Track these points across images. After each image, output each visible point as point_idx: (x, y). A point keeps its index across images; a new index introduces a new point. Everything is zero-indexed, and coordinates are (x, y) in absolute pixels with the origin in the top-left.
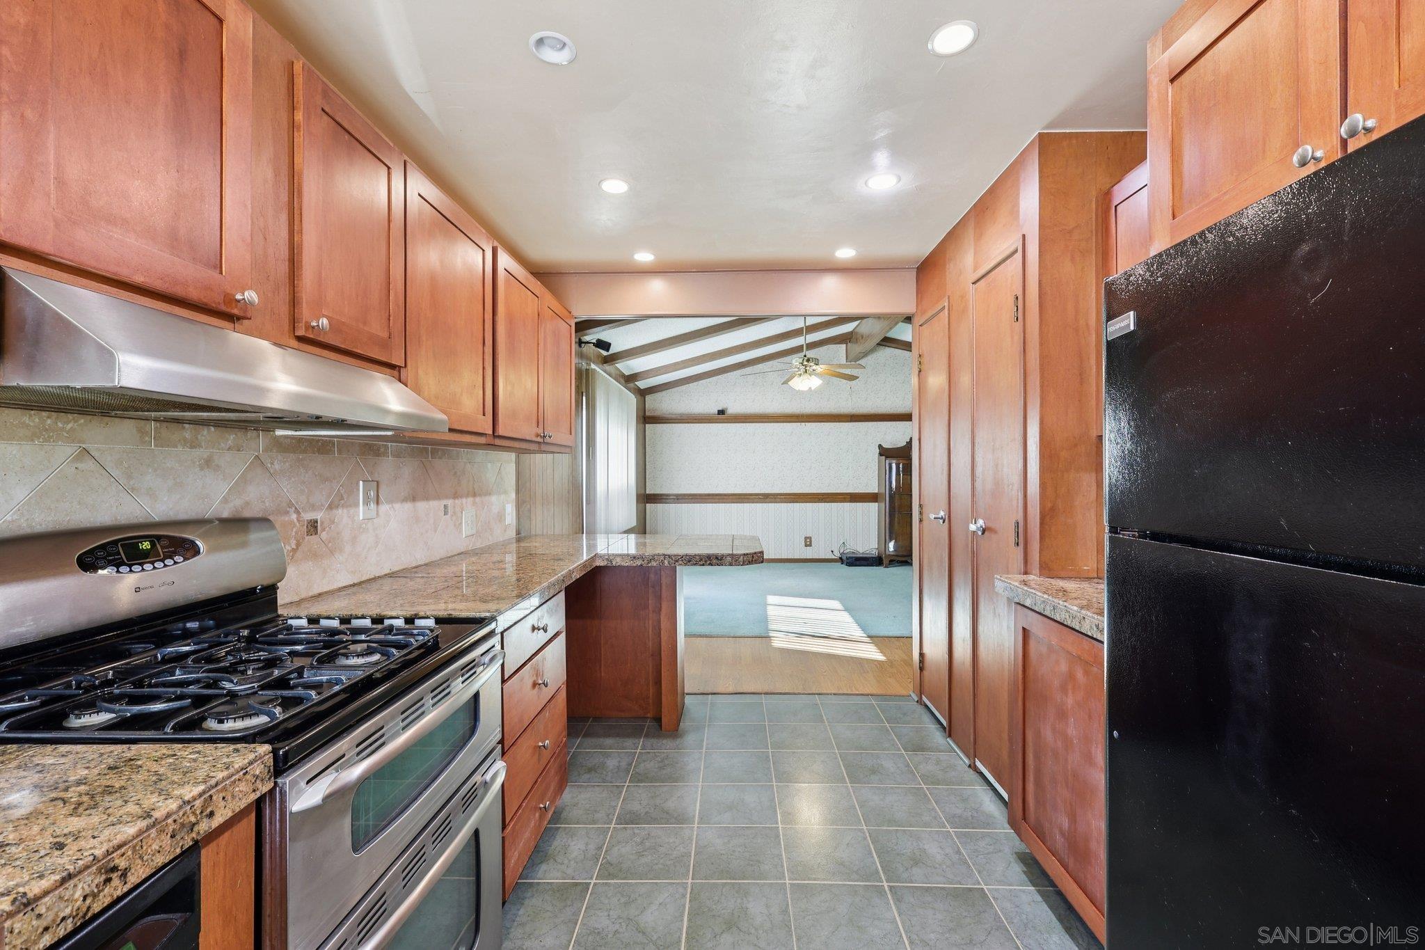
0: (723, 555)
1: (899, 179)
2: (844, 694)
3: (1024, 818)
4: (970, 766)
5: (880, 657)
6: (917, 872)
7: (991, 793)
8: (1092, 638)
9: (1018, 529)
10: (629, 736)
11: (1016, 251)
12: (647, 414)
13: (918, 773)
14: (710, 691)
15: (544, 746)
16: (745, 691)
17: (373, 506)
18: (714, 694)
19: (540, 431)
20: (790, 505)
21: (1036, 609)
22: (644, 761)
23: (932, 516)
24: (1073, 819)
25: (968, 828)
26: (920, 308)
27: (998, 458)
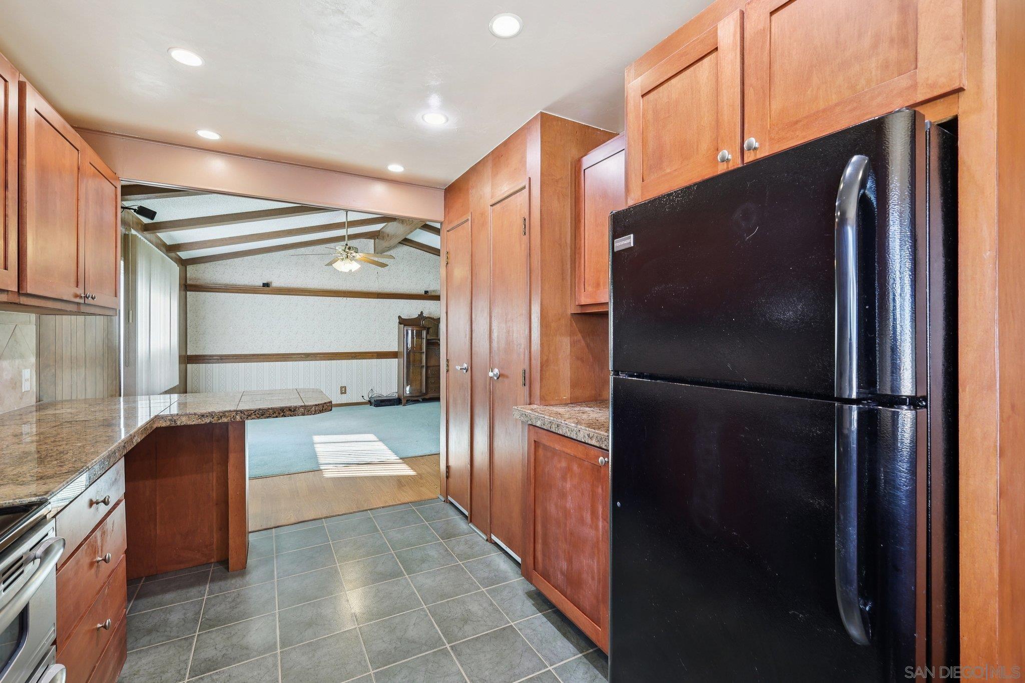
0: (296, 407)
1: (447, 120)
2: (390, 506)
3: (535, 569)
4: (487, 540)
5: (412, 473)
6: (468, 628)
7: (503, 556)
8: (585, 443)
9: (525, 374)
10: (192, 585)
11: (524, 188)
12: (189, 282)
13: (454, 554)
14: (273, 525)
15: (105, 627)
16: (307, 519)
18: (278, 527)
19: (80, 291)
20: (329, 362)
21: (545, 427)
22: (214, 605)
23: (458, 368)
24: (570, 561)
25: (494, 584)
26: (447, 218)
27: (510, 327)
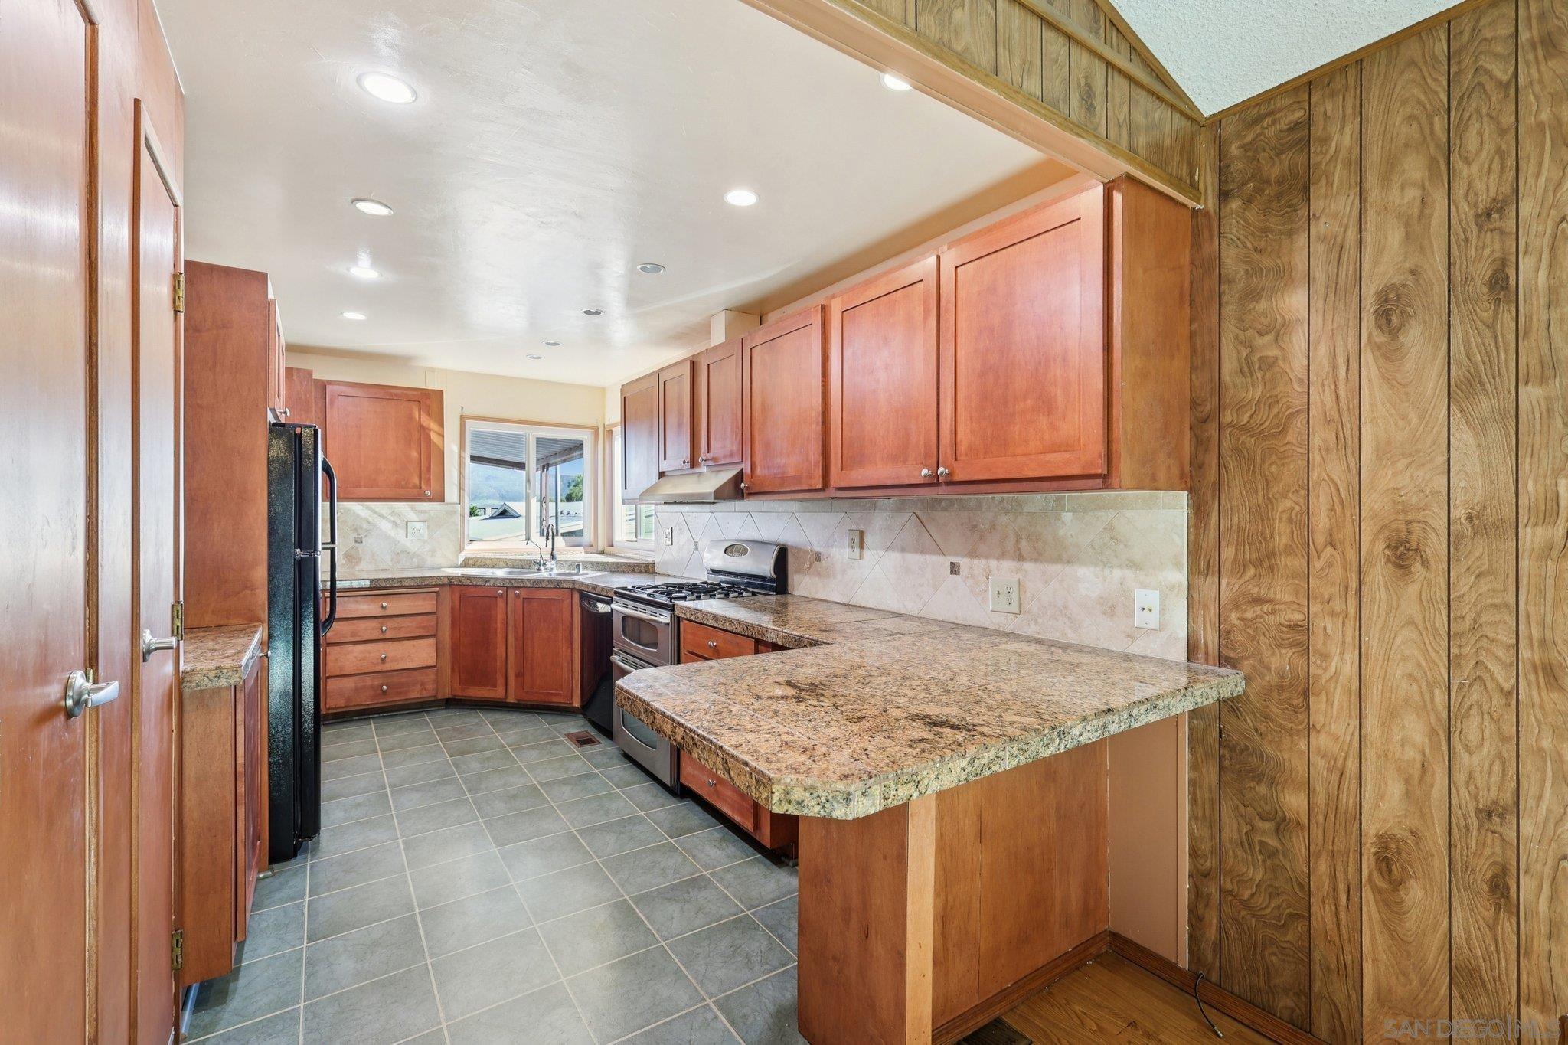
17: (857, 550)
